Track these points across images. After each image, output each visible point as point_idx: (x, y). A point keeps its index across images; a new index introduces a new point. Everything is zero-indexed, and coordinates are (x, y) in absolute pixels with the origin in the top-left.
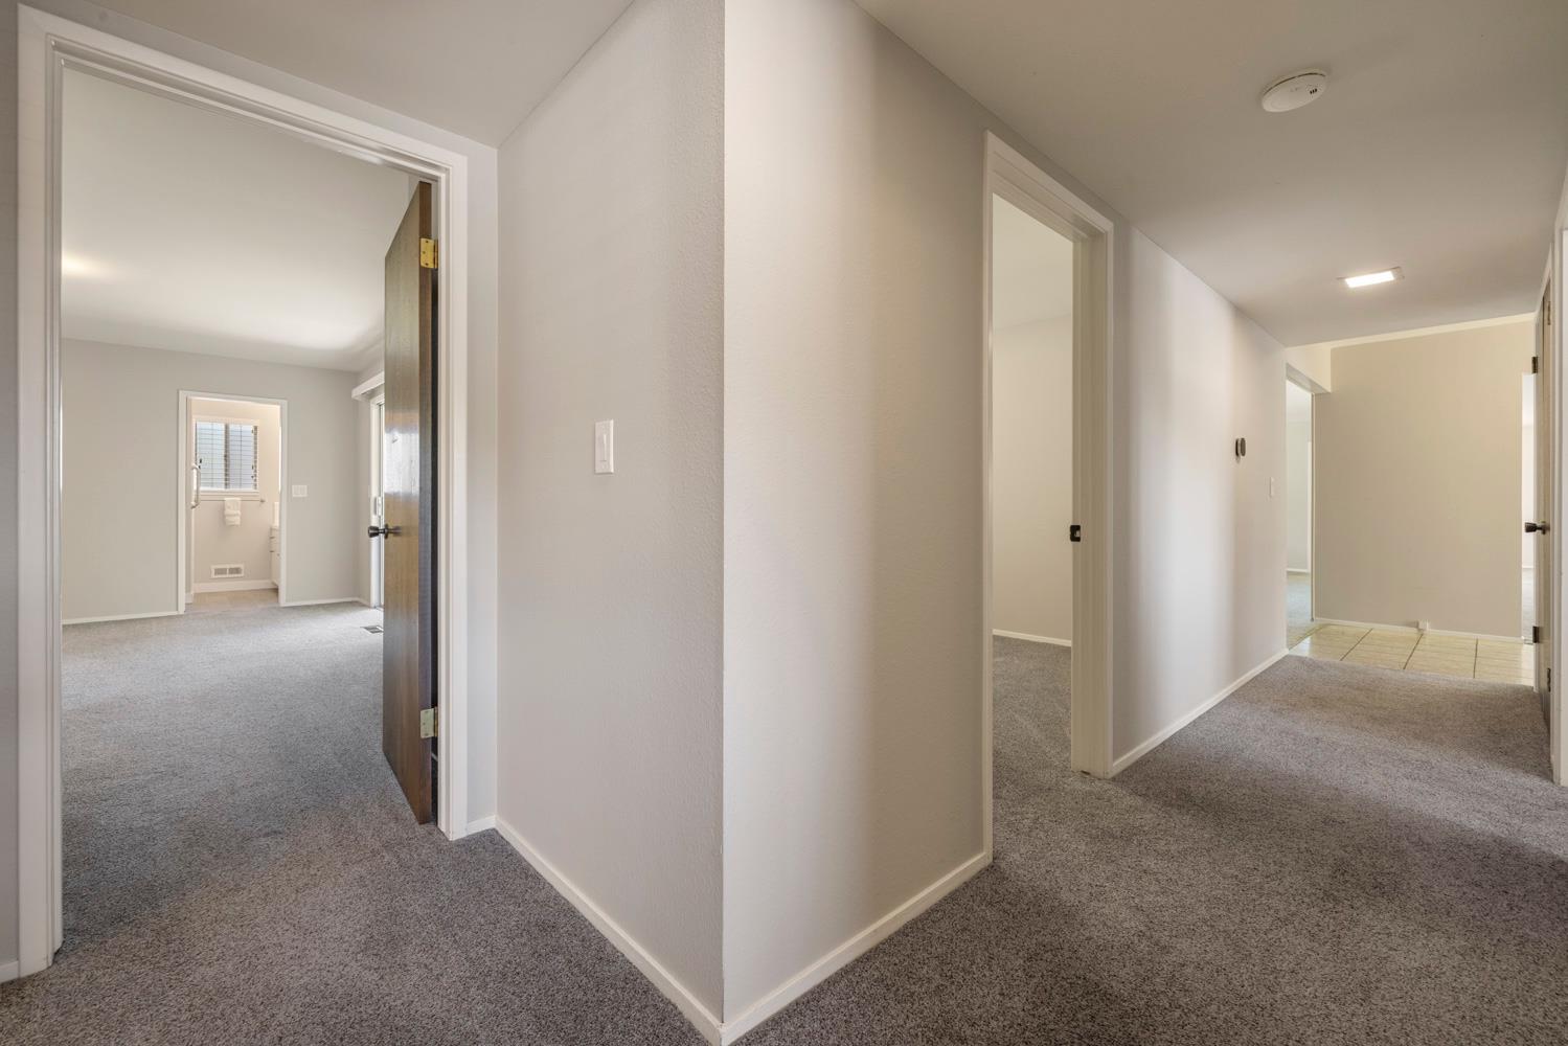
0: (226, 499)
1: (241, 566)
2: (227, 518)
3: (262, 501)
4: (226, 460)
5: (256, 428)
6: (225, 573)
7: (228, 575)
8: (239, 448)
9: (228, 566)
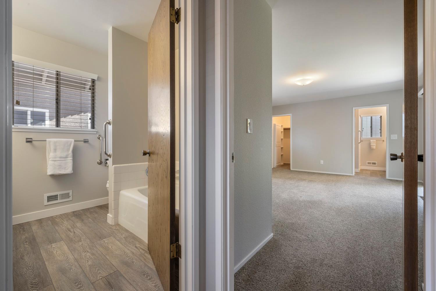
0: (371, 140)
1: (376, 162)
2: (371, 146)
3: (383, 141)
4: (371, 128)
5: (381, 116)
6: (371, 164)
7: (372, 165)
8: (375, 123)
9: (372, 162)
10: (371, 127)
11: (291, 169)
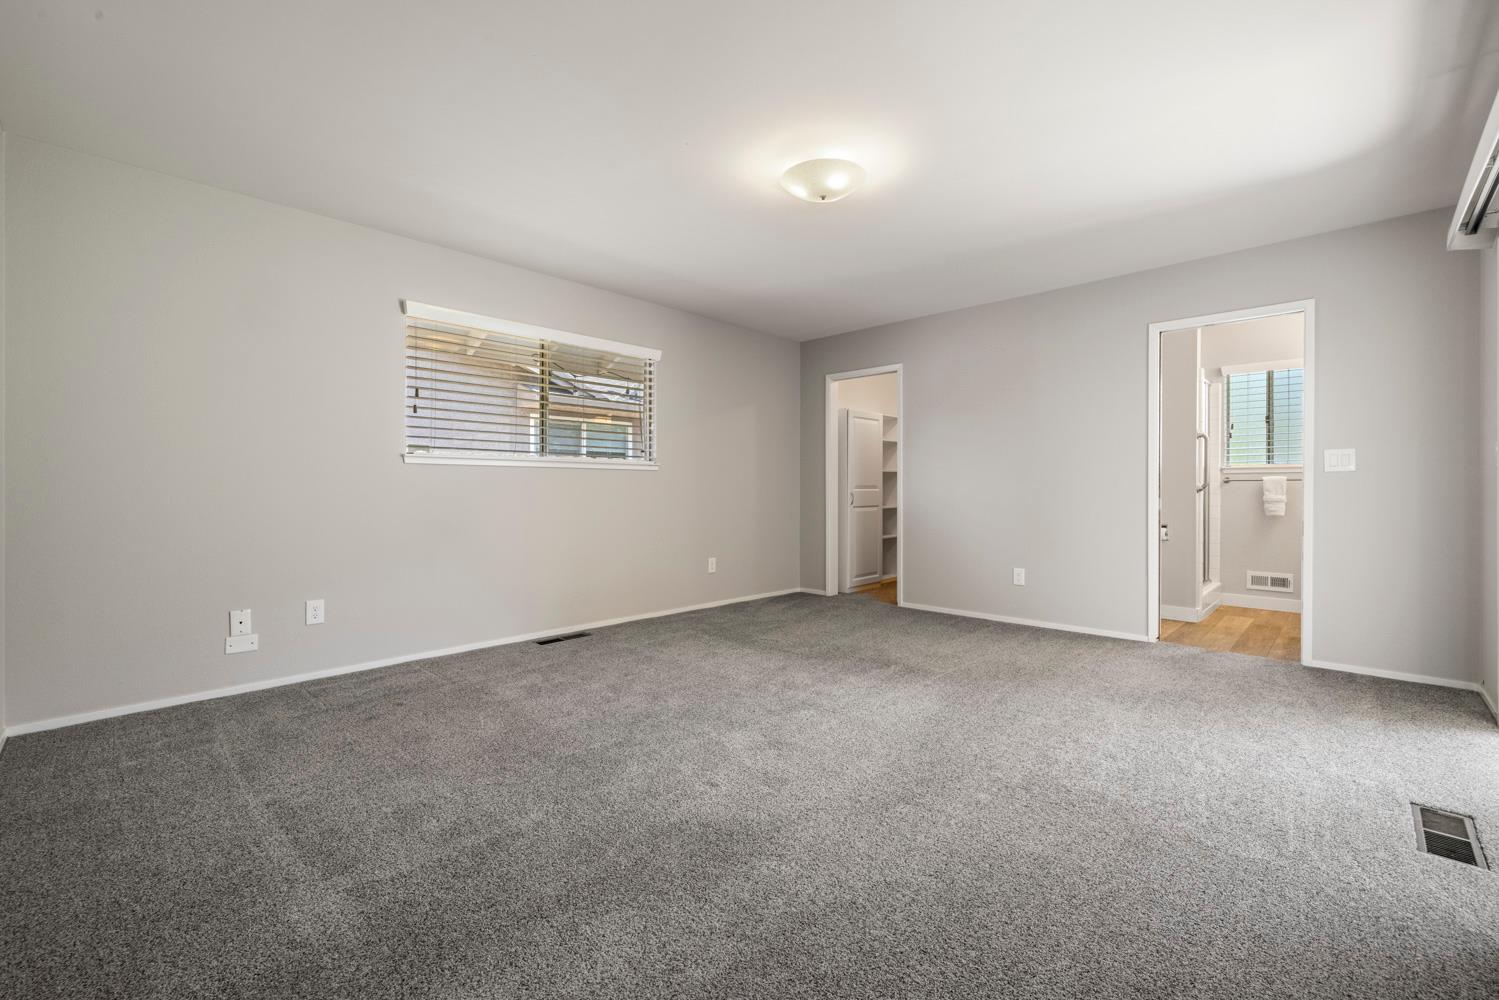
0: (1264, 478)
1: (1290, 576)
2: (1266, 505)
4: (1268, 422)
6: (1267, 584)
7: (1269, 588)
8: (1286, 402)
9: (1270, 575)
10: (1268, 417)
11: (902, 603)
